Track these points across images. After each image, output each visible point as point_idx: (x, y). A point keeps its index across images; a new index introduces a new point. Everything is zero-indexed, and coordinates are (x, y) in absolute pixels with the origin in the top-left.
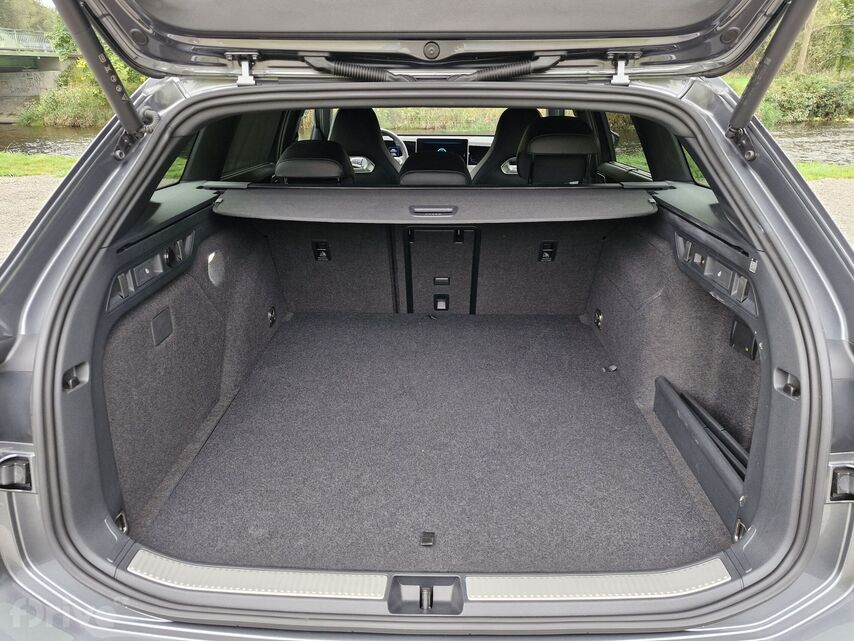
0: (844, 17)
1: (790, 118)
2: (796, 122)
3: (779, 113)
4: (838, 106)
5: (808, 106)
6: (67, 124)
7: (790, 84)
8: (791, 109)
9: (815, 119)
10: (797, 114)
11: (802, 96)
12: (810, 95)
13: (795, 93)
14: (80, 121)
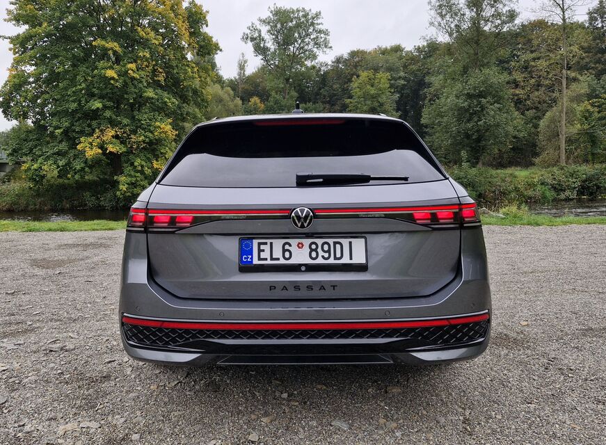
0: (586, 127)
1: (562, 196)
2: (568, 200)
3: (553, 193)
4: (598, 187)
5: (575, 188)
6: (5, 209)
7: (557, 172)
8: (561, 190)
9: (583, 197)
10: (568, 193)
11: (568, 181)
12: (574, 180)
13: (563, 178)
14: (15, 207)
